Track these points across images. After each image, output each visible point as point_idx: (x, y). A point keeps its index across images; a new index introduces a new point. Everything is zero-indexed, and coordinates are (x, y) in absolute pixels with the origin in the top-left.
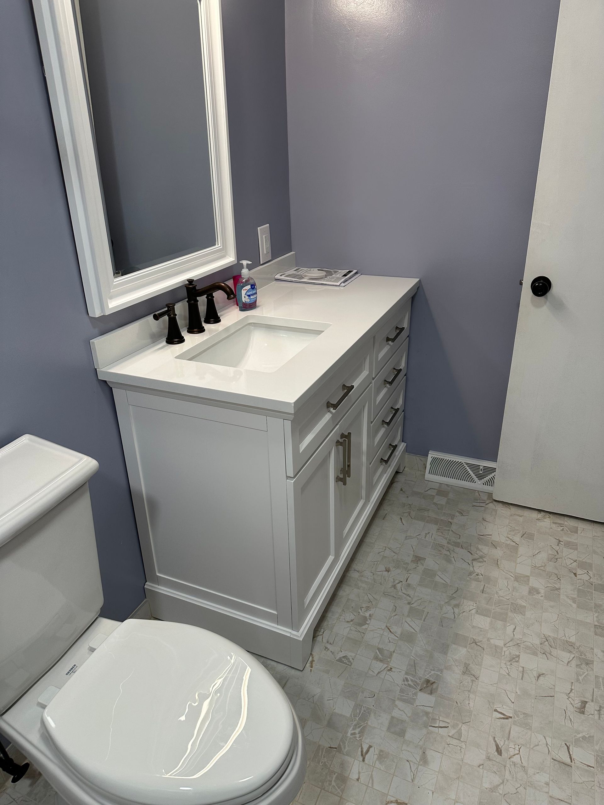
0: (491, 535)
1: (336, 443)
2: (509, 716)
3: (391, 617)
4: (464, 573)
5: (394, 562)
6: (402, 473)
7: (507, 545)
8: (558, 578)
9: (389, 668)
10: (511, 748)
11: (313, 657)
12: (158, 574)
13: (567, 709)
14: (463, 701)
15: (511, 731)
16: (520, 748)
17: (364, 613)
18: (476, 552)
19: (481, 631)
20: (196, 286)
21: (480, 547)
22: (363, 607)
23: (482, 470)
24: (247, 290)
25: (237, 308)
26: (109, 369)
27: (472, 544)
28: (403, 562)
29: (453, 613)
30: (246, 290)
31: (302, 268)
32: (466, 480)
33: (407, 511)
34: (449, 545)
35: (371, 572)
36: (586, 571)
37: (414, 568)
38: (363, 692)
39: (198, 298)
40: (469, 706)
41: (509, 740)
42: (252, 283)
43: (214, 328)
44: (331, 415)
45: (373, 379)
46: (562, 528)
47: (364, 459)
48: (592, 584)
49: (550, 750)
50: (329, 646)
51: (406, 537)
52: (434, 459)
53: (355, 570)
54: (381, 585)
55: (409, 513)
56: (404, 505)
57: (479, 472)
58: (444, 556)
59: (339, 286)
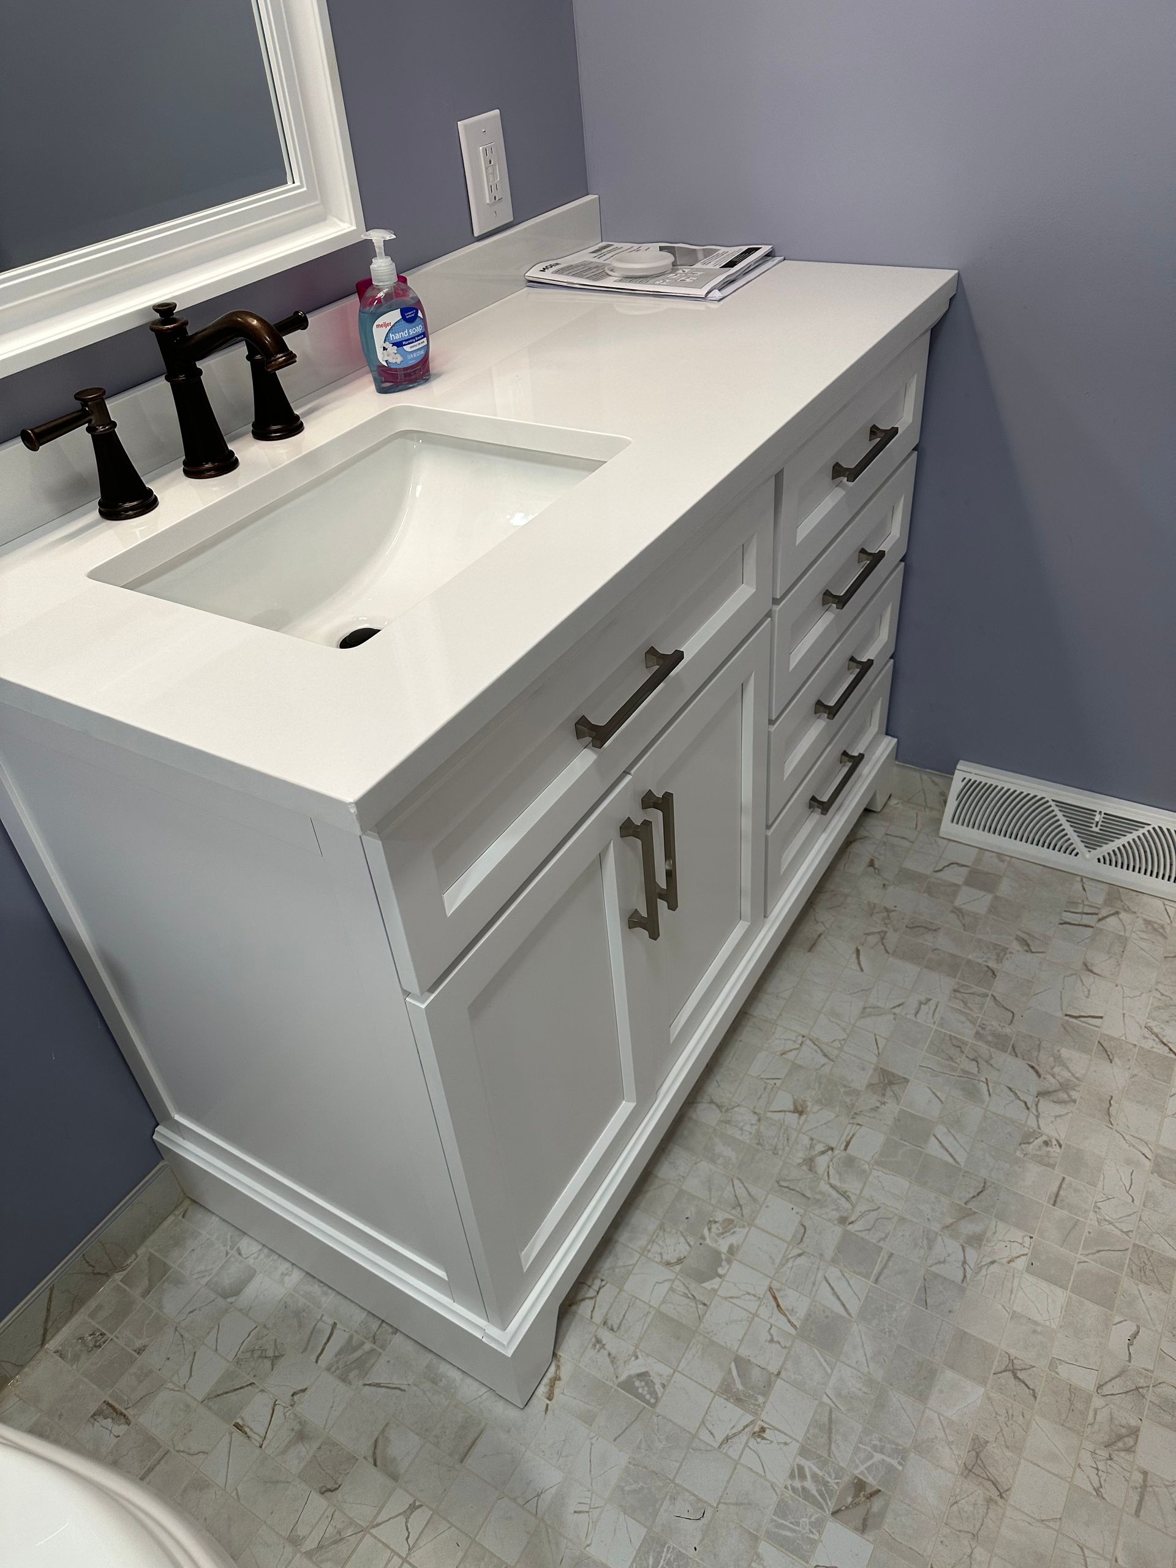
0: (1102, 1017)
1: (621, 828)
3: (788, 1260)
4: (1009, 1134)
5: (820, 1084)
6: (879, 815)
7: (1145, 1053)
9: (757, 1429)
11: (558, 1368)
12: (176, 1119)
17: (717, 1241)
18: (1053, 1068)
19: (1035, 1332)
20: (186, 323)
21: (1065, 1053)
22: (715, 1222)
23: (1100, 823)
24: (390, 328)
25: (367, 385)
27: (1043, 1044)
28: (845, 1086)
29: (961, 1265)
30: (386, 325)
31: (616, 245)
32: (1052, 846)
33: (876, 931)
34: (979, 1043)
35: (755, 1113)
37: (871, 1109)
38: (673, 1499)
39: (200, 364)
42: (408, 304)
43: (274, 450)
45: (778, 602)
50: (605, 1335)
51: (865, 1008)
52: (970, 787)
54: (774, 1153)
55: (883, 936)
56: (872, 909)
57: (1091, 827)
58: (961, 1075)
59: (705, 298)
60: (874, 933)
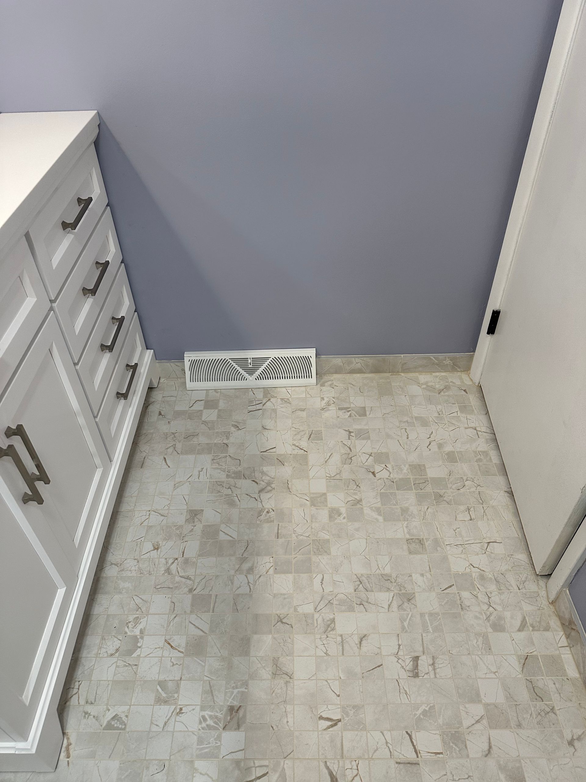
0: (275, 448)
2: (338, 720)
3: (170, 623)
4: (252, 515)
5: (163, 530)
6: (157, 388)
7: (295, 456)
8: (356, 485)
9: (178, 710)
10: (348, 770)
11: (68, 739)
13: (399, 678)
14: (280, 720)
15: (344, 742)
16: (358, 763)
17: (133, 631)
18: (262, 478)
19: (285, 598)
22: (130, 622)
23: (251, 363)
27: (255, 469)
28: (175, 526)
29: (247, 584)
32: (235, 379)
33: (171, 445)
34: (229, 479)
35: (135, 559)
36: (384, 466)
37: (190, 531)
38: (148, 768)
40: (288, 725)
41: (343, 758)
46: (349, 413)
48: (393, 482)
49: (392, 751)
50: (89, 708)
51: (175, 485)
52: (193, 363)
53: (112, 564)
54: (149, 575)
55: (174, 446)
56: (166, 436)
57: (248, 366)
58: (225, 497)
60: (170, 447)
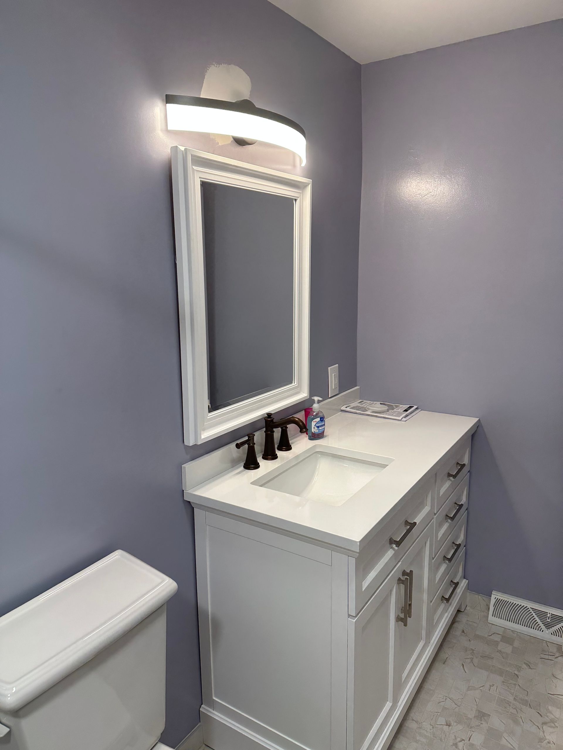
1: (398, 580)
4: (533, 738)
5: (455, 715)
6: (463, 613)
12: (214, 698)
18: (547, 714)
20: (274, 419)
21: (550, 708)
23: (550, 618)
24: (316, 422)
25: (306, 437)
26: (194, 491)
27: (541, 704)
28: (465, 716)
31: (365, 401)
32: (532, 628)
33: (469, 657)
34: (516, 703)
35: (431, 725)
37: (477, 726)
39: (274, 429)
42: (321, 417)
43: (285, 454)
44: (393, 552)
45: (435, 514)
47: (425, 597)
51: (469, 687)
52: (498, 601)
53: (413, 720)
54: (441, 741)
55: (472, 659)
56: (466, 650)
57: (547, 620)
58: (511, 714)
59: (400, 420)
60: (468, 658)
